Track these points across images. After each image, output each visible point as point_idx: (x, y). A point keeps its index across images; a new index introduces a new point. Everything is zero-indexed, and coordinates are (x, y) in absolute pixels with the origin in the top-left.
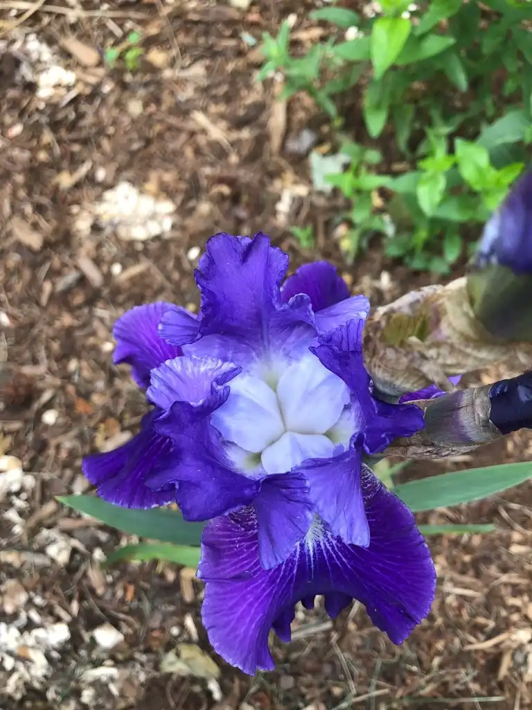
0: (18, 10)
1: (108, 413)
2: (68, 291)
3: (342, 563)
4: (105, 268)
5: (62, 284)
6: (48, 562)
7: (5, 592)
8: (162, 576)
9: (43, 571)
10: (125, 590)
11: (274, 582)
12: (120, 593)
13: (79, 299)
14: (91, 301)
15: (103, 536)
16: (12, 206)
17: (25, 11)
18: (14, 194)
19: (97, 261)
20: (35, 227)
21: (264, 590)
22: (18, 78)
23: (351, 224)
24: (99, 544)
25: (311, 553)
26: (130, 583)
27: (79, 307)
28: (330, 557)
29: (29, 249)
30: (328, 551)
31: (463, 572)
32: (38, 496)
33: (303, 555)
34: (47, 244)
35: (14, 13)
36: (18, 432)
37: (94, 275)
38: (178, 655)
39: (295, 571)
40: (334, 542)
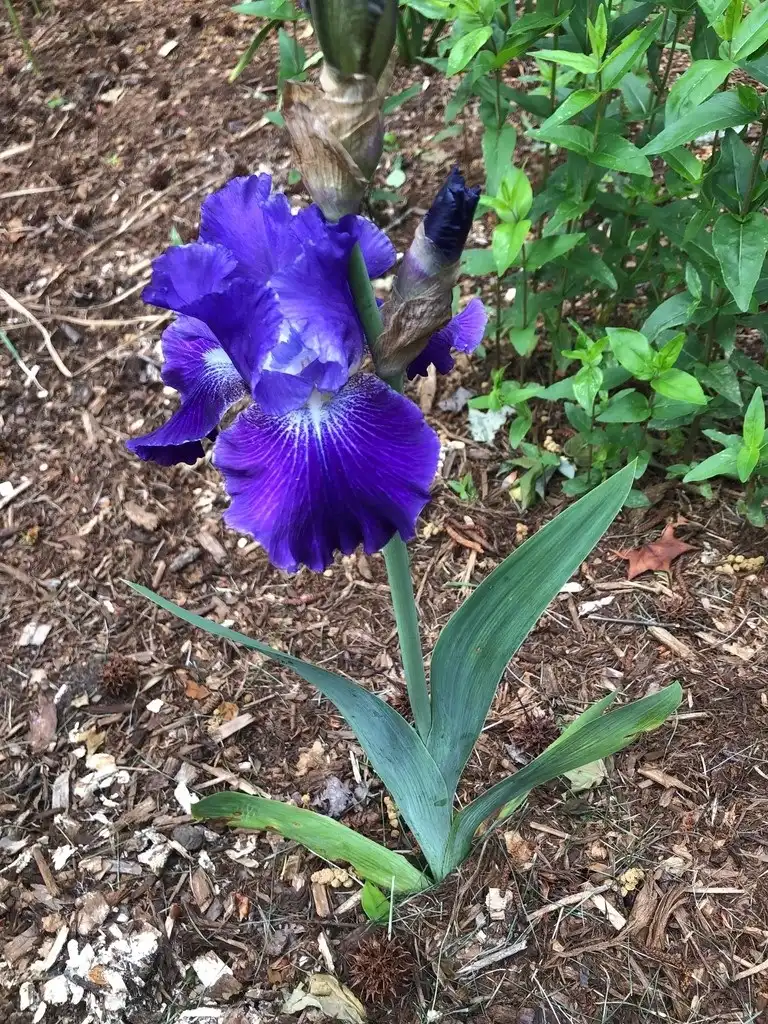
0: (147, 322)
1: (225, 697)
2: (184, 568)
3: (351, 448)
4: (228, 544)
5: (176, 562)
6: (138, 870)
7: (81, 906)
8: (288, 883)
9: (132, 882)
10: (237, 902)
11: (288, 472)
12: (230, 909)
13: (196, 577)
14: (209, 579)
15: (211, 836)
16: (126, 492)
17: (153, 323)
18: (130, 480)
19: (220, 537)
20: (151, 509)
21: (279, 480)
22: (143, 379)
23: (520, 471)
24: (205, 845)
25: (320, 438)
26: (243, 893)
27: (197, 585)
28: (339, 442)
29: (142, 529)
30: (334, 434)
31: (717, 865)
32: (133, 792)
33: (312, 440)
34: (163, 523)
35: (142, 326)
36: (114, 725)
37: (216, 550)
38: (306, 988)
39: (307, 459)
40: (341, 427)
